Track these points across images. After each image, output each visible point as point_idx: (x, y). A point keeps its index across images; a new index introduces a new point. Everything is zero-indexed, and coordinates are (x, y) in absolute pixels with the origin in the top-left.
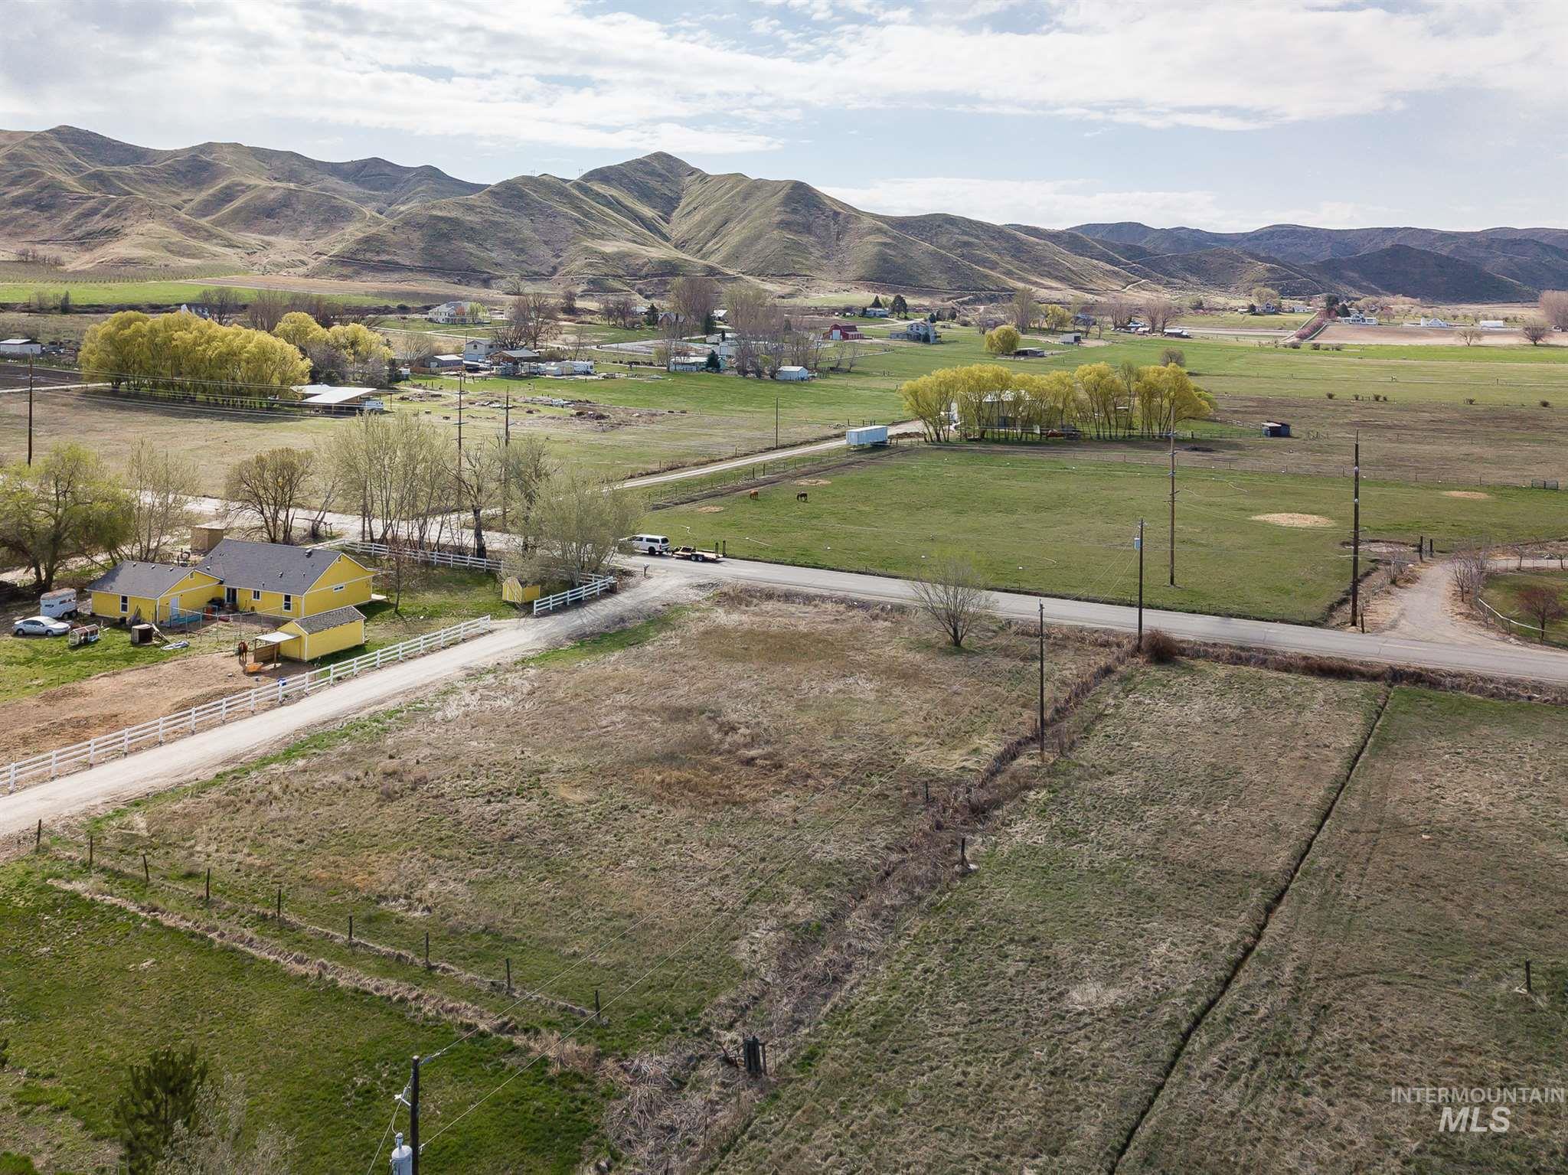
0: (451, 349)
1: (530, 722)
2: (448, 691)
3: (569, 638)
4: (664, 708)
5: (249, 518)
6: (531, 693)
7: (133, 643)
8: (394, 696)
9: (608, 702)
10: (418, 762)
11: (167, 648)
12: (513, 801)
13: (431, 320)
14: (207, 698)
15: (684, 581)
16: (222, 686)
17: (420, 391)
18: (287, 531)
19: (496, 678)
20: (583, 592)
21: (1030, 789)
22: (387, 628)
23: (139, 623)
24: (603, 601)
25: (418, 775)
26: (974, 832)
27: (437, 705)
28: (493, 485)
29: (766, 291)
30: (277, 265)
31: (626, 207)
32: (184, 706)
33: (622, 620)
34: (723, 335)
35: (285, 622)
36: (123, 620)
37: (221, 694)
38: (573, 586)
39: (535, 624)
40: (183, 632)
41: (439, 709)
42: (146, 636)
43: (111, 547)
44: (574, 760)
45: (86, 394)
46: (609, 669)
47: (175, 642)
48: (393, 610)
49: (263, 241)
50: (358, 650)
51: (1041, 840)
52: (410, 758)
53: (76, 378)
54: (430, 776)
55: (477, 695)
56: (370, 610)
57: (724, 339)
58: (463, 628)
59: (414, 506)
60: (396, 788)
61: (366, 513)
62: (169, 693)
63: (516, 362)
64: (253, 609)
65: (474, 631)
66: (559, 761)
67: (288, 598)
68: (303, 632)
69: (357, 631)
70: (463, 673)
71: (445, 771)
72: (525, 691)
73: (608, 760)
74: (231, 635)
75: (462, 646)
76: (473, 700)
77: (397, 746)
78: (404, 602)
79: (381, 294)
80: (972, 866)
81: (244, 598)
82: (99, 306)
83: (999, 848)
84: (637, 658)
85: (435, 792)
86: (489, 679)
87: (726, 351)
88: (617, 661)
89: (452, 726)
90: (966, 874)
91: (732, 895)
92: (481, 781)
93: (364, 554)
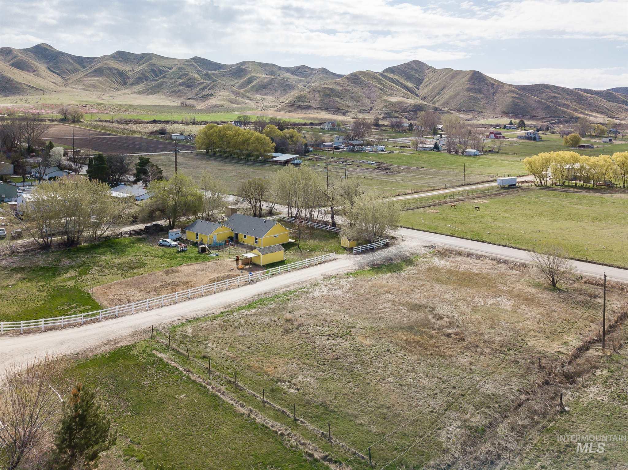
0: (329, 140)
1: (348, 303)
2: (315, 284)
3: (368, 265)
4: (408, 304)
5: (246, 205)
6: (350, 289)
7: (199, 253)
8: (294, 284)
9: (383, 297)
10: (300, 316)
11: (210, 255)
12: (339, 340)
13: (322, 129)
14: (222, 278)
15: (420, 244)
16: (228, 274)
17: (316, 157)
18: (260, 211)
19: (336, 280)
20: (375, 245)
21: (597, 368)
22: (294, 254)
23: (202, 244)
24: (383, 250)
25: (300, 323)
26: (567, 389)
27: (310, 290)
28: (338, 197)
29: (460, 117)
30: (266, 107)
31: (401, 83)
32: (213, 281)
33: (391, 259)
34: (441, 136)
36: (197, 243)
37: (228, 277)
38: (370, 243)
39: (354, 257)
40: (217, 249)
41: (311, 292)
42: (203, 250)
43: (195, 213)
44: (367, 324)
45: (198, 154)
46: (384, 282)
47: (214, 253)
48: (297, 247)
49: (262, 98)
50: (282, 263)
51: (606, 399)
52: (297, 313)
53: (193, 148)
54: (305, 323)
55: (327, 287)
56: (287, 246)
57: (441, 137)
58: (323, 257)
59: (308, 204)
60: (290, 328)
61: (289, 205)
62: (209, 275)
63: (354, 146)
64: (243, 242)
65: (328, 259)
66: (360, 324)
67: (256, 239)
68: (260, 254)
69: (281, 255)
70: (322, 277)
71: (312, 322)
72: (347, 288)
73: (382, 325)
74: (234, 252)
75: (323, 265)
76: (325, 289)
77: (292, 307)
78: (302, 244)
79: (304, 118)
80: (567, 408)
81: (240, 238)
83: (581, 400)
84: (397, 278)
85: (306, 331)
86: (333, 281)
87: (442, 142)
88: (388, 278)
89: (316, 301)
90: (563, 412)
91: (438, 403)
92: (326, 329)
93: (288, 222)
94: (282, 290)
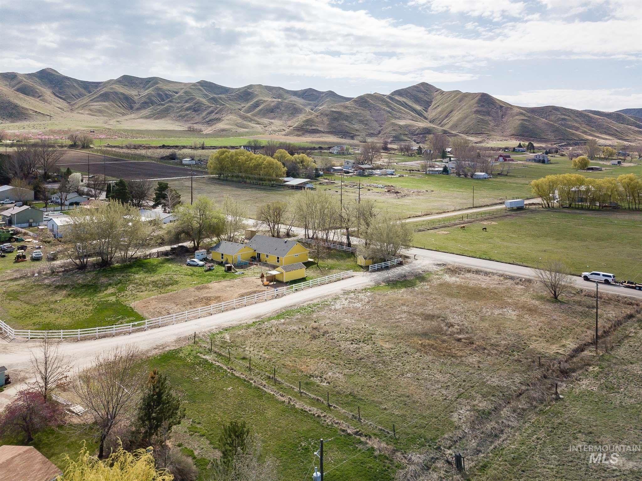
0: (338, 165)
1: (368, 314)
2: (336, 298)
3: (383, 281)
4: (422, 314)
5: (264, 227)
6: (368, 302)
7: (225, 271)
8: (316, 298)
9: (399, 309)
10: (325, 325)
11: (236, 273)
12: (361, 344)
13: (331, 153)
14: (250, 293)
15: (431, 262)
16: (255, 289)
17: (327, 181)
18: (278, 232)
19: (355, 295)
20: (389, 263)
21: (590, 365)
22: (314, 272)
23: (227, 264)
24: (397, 268)
25: (325, 330)
26: (562, 382)
27: (332, 303)
28: (354, 219)
29: (469, 140)
30: (274, 131)
31: (408, 106)
32: (242, 296)
33: (405, 276)
35: (277, 267)
36: (222, 262)
37: (255, 292)
38: (385, 261)
39: (370, 275)
40: (242, 268)
41: (333, 305)
42: (229, 269)
43: (218, 235)
44: (385, 331)
45: (210, 179)
46: (400, 296)
47: (239, 271)
48: (316, 265)
49: (270, 122)
50: (303, 279)
51: (595, 389)
52: (322, 323)
53: (206, 173)
54: (330, 331)
55: (347, 301)
56: (308, 265)
57: (450, 160)
58: (343, 274)
59: (324, 225)
60: (317, 334)
61: (306, 227)
62: (237, 290)
63: (364, 170)
64: (266, 261)
65: (346, 276)
66: (379, 331)
67: (278, 258)
68: (283, 271)
69: (302, 272)
70: (342, 292)
71: (336, 329)
72: (366, 301)
73: (399, 332)
74: (258, 271)
75: (342, 281)
76: (346, 303)
77: (317, 317)
78: (320, 262)
79: (312, 143)
80: (561, 396)
81: (263, 257)
82: (214, 147)
83: (574, 390)
84: (411, 292)
85: (331, 337)
86: (352, 295)
87: (451, 165)
88: (403, 293)
89: (338, 312)
90: (557, 399)
91: (451, 394)
92: (349, 335)
93: (306, 243)
94: (306, 303)
